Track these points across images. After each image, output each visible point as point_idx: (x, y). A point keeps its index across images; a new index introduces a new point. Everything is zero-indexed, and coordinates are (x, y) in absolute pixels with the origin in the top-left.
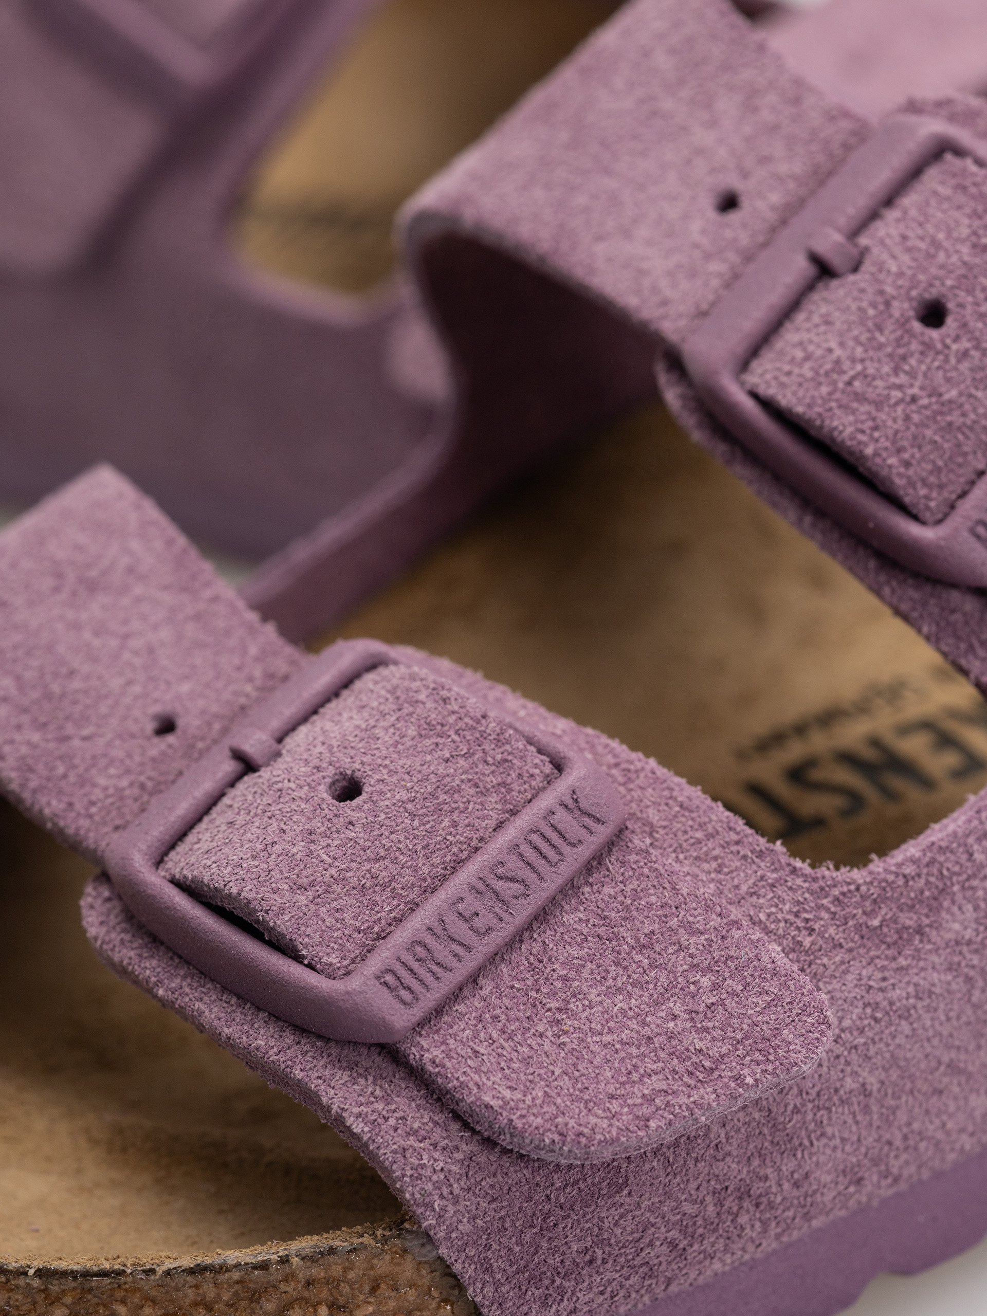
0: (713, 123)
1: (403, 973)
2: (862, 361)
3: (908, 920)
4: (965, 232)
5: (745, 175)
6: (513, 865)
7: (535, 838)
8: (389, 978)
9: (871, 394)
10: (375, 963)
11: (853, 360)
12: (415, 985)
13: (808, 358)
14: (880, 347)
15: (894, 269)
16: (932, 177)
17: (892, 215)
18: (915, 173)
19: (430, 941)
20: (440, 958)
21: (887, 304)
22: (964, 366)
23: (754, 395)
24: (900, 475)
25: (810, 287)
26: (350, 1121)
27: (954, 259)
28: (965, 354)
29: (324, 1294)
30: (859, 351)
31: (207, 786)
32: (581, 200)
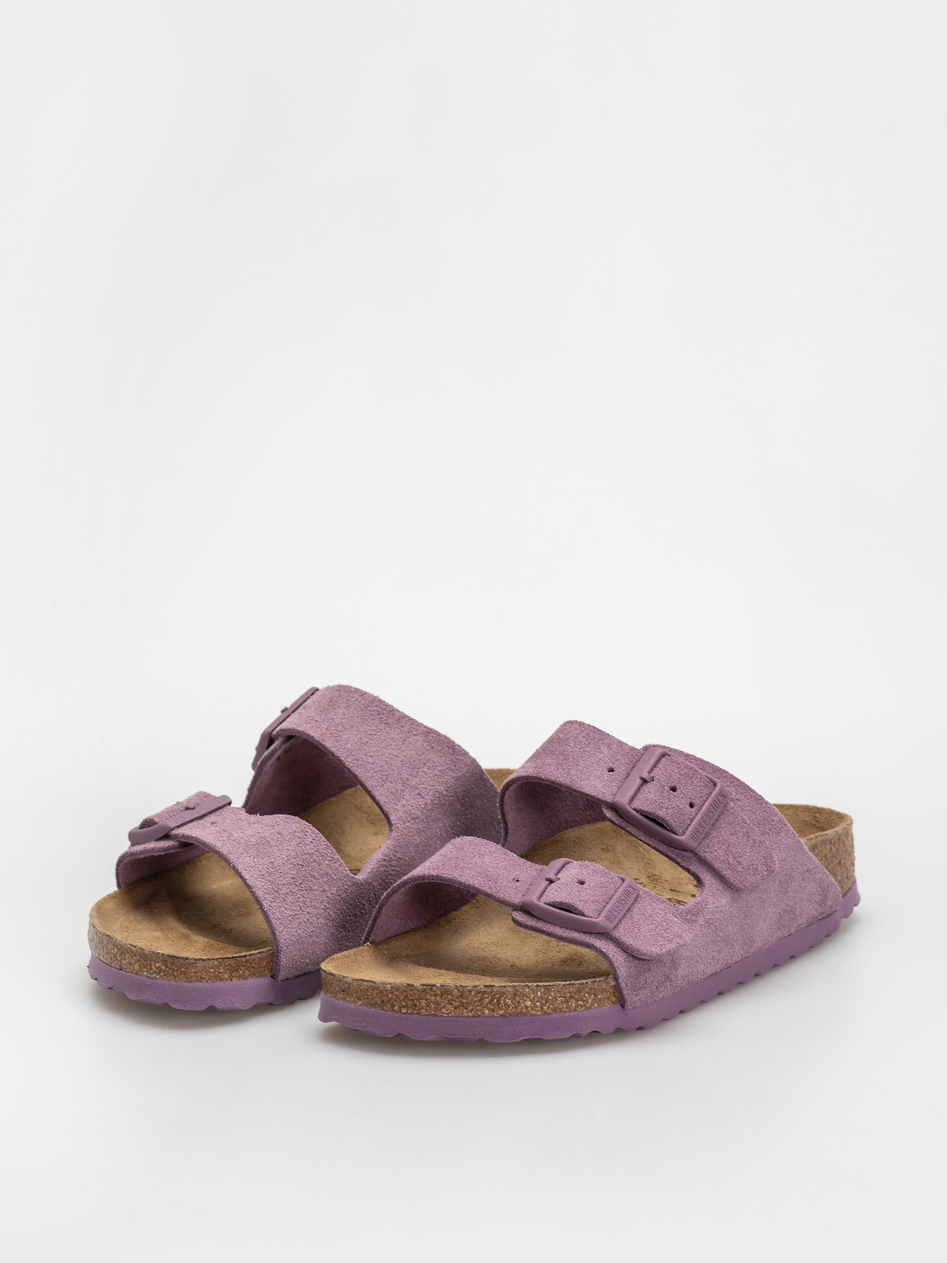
0: (602, 752)
1: (609, 917)
2: (661, 799)
3: (693, 918)
4: (677, 771)
5: (614, 764)
6: (623, 897)
7: (625, 892)
8: (607, 918)
9: (665, 806)
10: (603, 914)
11: (659, 799)
12: (612, 919)
13: (647, 800)
14: (664, 796)
15: (663, 780)
16: (663, 760)
17: (656, 769)
18: (659, 760)
19: (612, 911)
20: (614, 914)
21: (664, 787)
22: (683, 800)
23: (635, 810)
24: (674, 824)
25: (642, 785)
26: (602, 949)
27: (676, 777)
28: (683, 798)
29: (593, 992)
30: (660, 798)
31: (541, 889)
32: (573, 772)
